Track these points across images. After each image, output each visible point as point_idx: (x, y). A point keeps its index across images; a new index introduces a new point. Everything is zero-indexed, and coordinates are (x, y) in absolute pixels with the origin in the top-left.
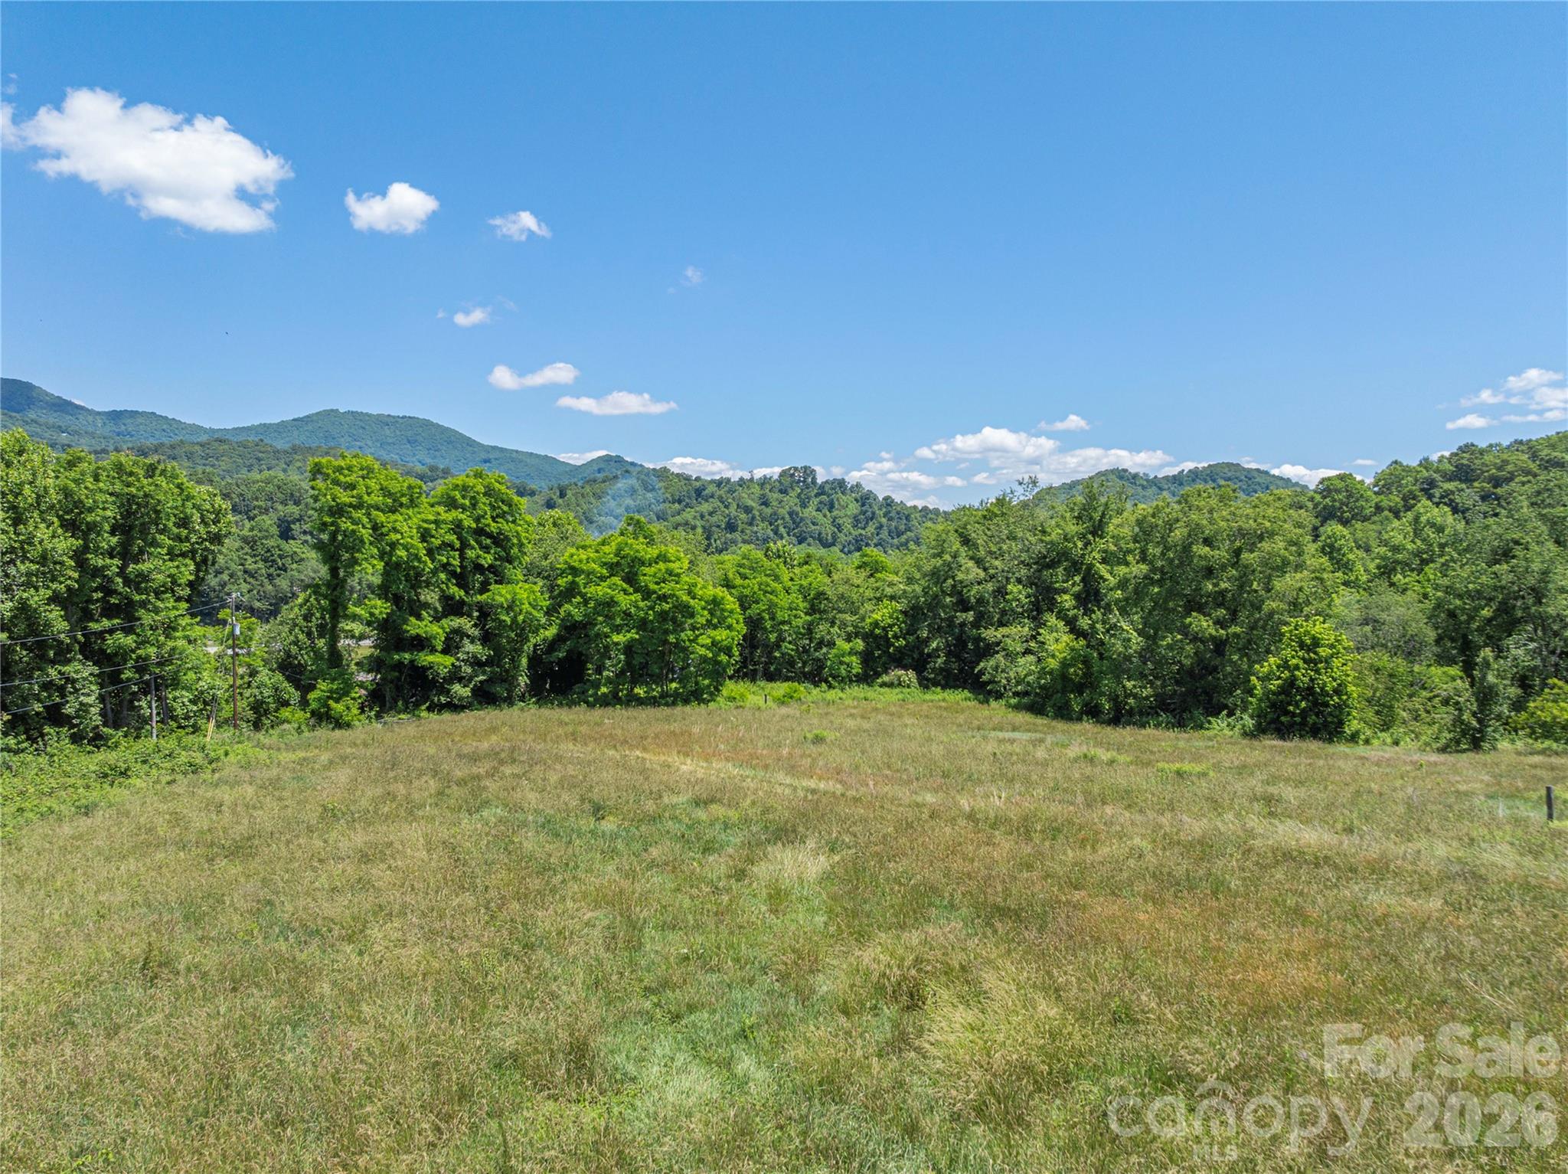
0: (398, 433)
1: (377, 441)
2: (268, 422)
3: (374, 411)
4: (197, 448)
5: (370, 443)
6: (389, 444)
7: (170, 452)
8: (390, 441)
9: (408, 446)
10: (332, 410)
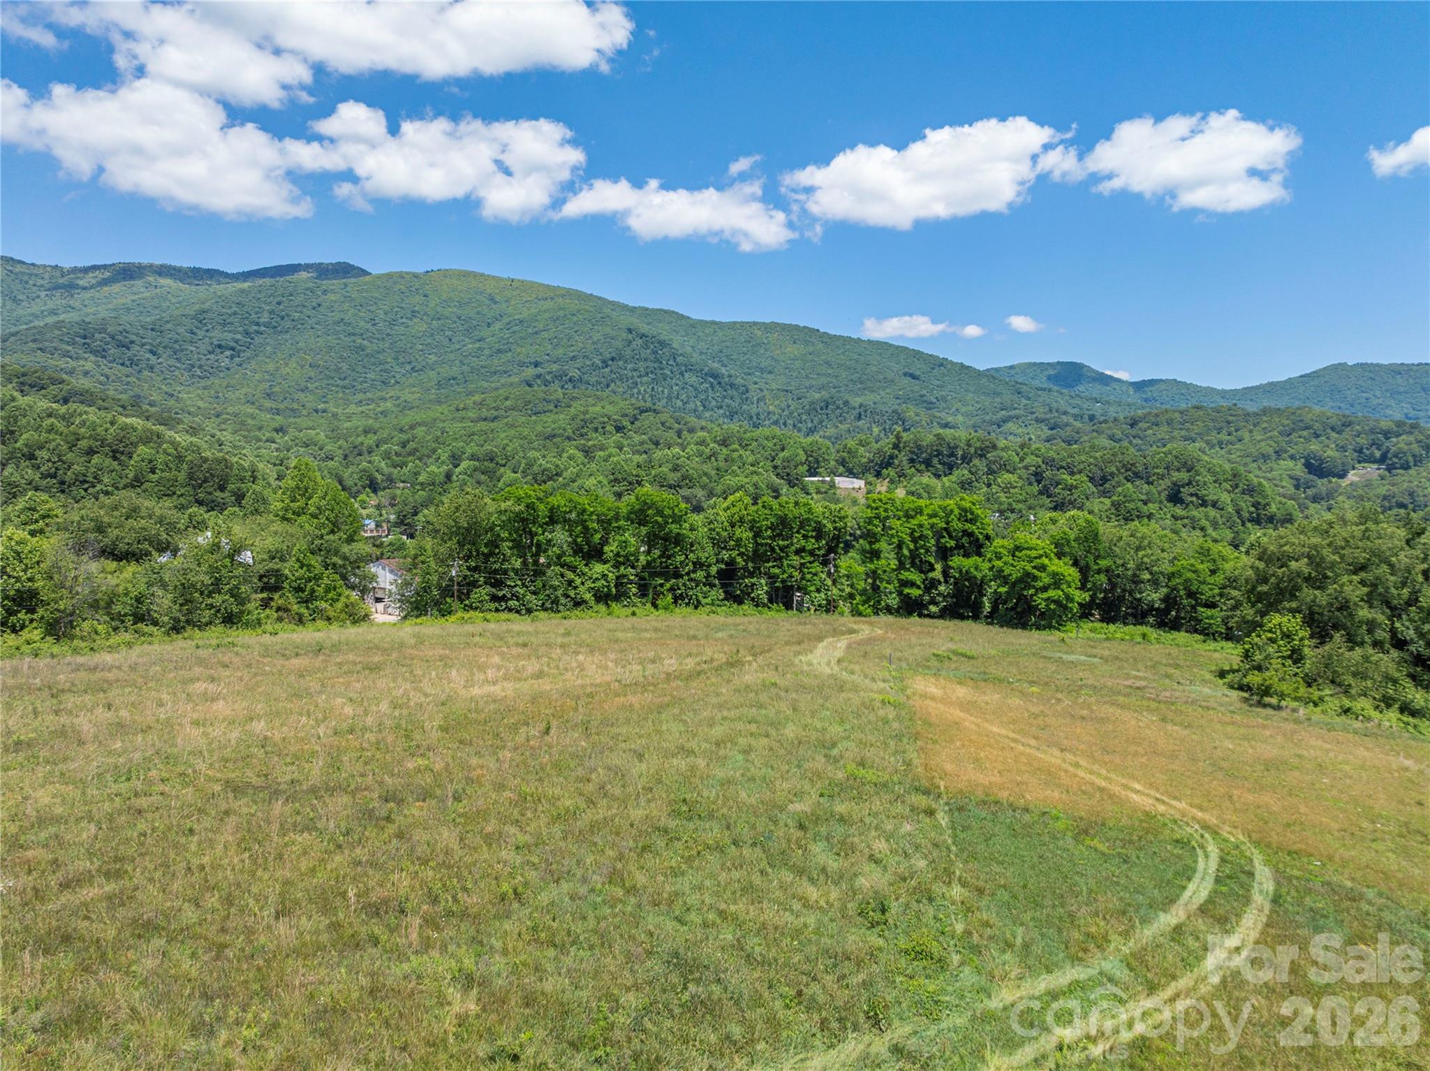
0: (1411, 381)
1: (1387, 391)
2: (1275, 380)
3: (1385, 361)
4: (1177, 415)
5: (1378, 393)
6: (1400, 393)
7: (1153, 419)
8: (1402, 389)
9: (1423, 394)
10: (1340, 364)
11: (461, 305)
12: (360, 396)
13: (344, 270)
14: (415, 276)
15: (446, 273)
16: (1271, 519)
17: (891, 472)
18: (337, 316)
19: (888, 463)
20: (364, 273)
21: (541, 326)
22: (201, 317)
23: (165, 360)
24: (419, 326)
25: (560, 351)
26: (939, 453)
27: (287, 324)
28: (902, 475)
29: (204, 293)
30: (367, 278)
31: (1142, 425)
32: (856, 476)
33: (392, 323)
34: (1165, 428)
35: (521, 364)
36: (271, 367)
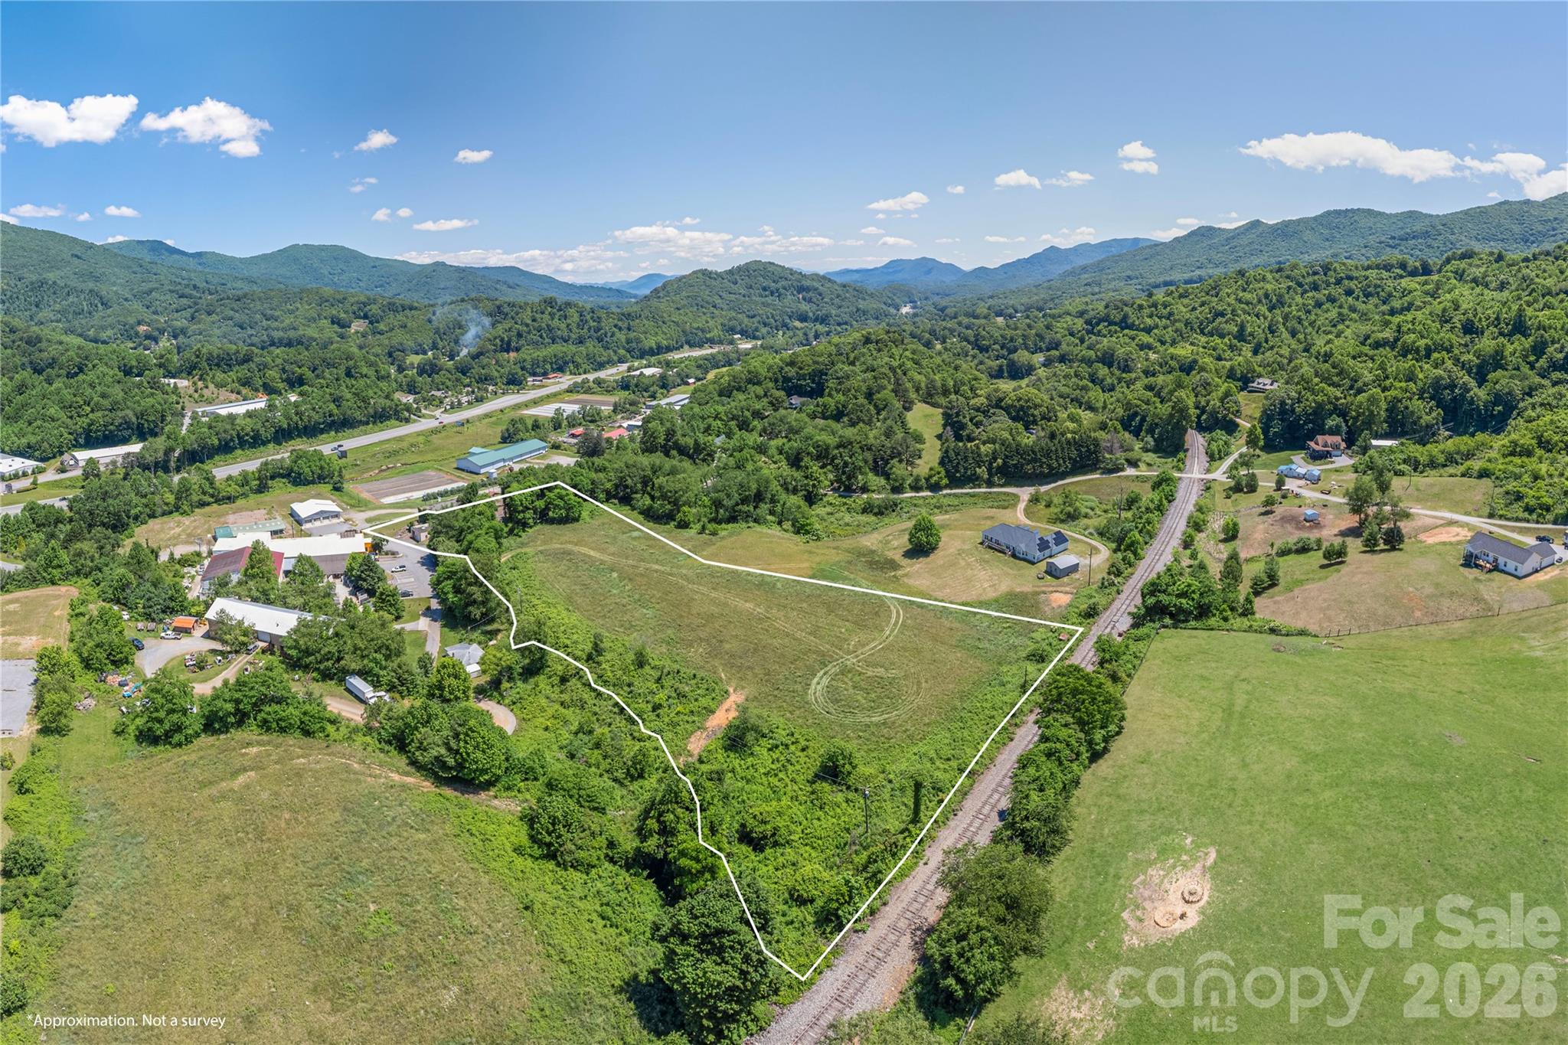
0: (329, 254)
1: (319, 259)
5: (315, 261)
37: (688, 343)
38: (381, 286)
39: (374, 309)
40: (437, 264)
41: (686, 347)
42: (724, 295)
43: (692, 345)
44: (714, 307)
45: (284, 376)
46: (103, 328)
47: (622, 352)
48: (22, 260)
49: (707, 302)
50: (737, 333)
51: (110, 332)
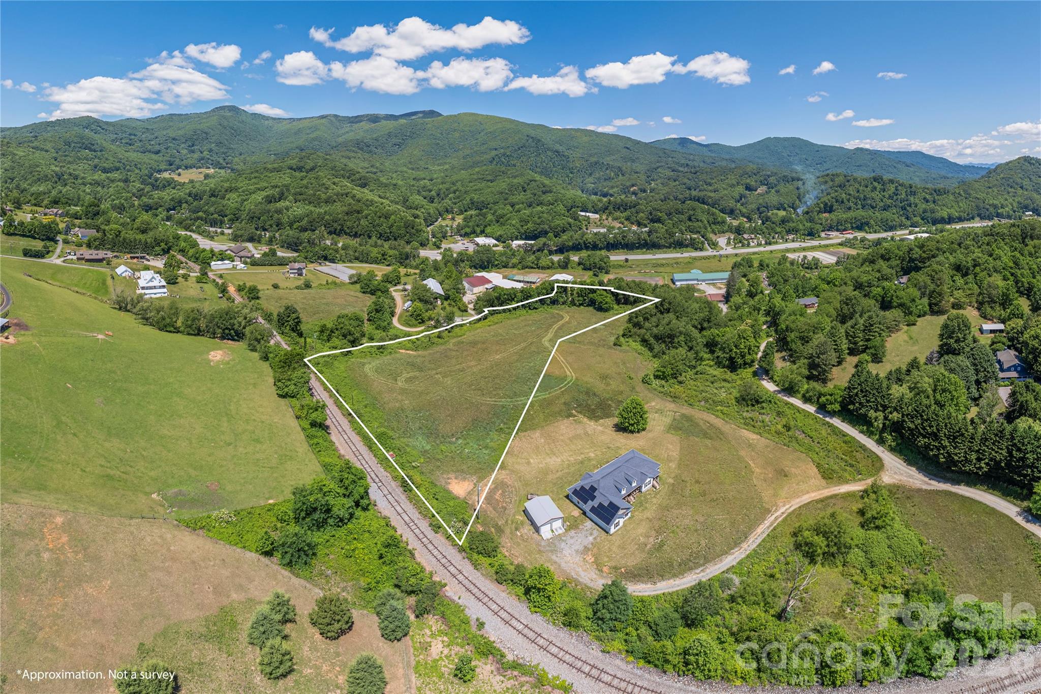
11: (470, 126)
12: (438, 162)
13: (432, 114)
14: (455, 116)
15: (465, 114)
16: (718, 223)
17: (607, 211)
18: (431, 132)
19: (606, 209)
20: (440, 115)
21: (497, 134)
22: (389, 135)
23: (380, 151)
24: (457, 135)
25: (504, 144)
26: (622, 205)
27: (415, 136)
28: (610, 213)
29: (391, 124)
30: (440, 118)
31: (698, 174)
32: (597, 213)
33: (448, 134)
34: (705, 175)
35: (491, 149)
36: (410, 151)
37: (979, 215)
38: (821, 164)
39: (772, 180)
40: (858, 149)
41: (977, 219)
42: (1033, 178)
43: (982, 218)
44: (1022, 187)
45: (650, 217)
46: (612, 187)
47: (918, 219)
48: (596, 151)
49: (1017, 184)
50: (1029, 211)
51: (615, 190)
